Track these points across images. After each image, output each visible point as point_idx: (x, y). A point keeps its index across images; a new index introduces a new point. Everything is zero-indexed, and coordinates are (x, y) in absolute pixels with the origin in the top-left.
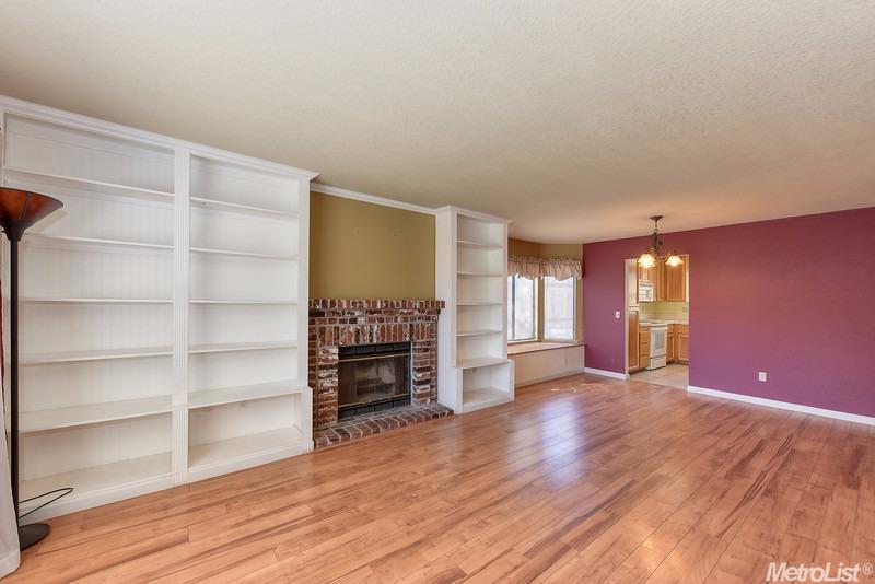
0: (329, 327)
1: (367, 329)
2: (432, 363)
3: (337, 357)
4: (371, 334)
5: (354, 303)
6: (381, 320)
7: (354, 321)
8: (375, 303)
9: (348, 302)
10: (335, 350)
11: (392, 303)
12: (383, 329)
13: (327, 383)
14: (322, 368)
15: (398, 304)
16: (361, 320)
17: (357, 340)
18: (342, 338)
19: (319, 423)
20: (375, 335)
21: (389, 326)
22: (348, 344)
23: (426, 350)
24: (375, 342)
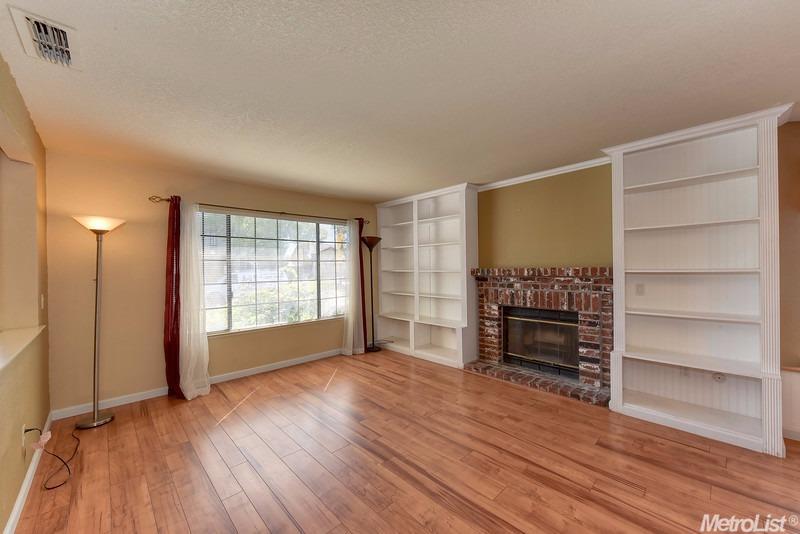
0: (491, 290)
1: (521, 293)
2: (604, 341)
3: (497, 313)
4: (524, 299)
5: (504, 271)
6: (536, 287)
7: (511, 286)
8: (522, 270)
9: (499, 270)
10: (495, 307)
11: (539, 271)
12: (536, 295)
13: (490, 331)
14: (487, 318)
15: (546, 272)
16: (517, 286)
17: (512, 302)
18: (501, 298)
19: (484, 358)
20: (528, 300)
21: (542, 294)
22: (505, 304)
23: (594, 324)
24: (529, 305)
